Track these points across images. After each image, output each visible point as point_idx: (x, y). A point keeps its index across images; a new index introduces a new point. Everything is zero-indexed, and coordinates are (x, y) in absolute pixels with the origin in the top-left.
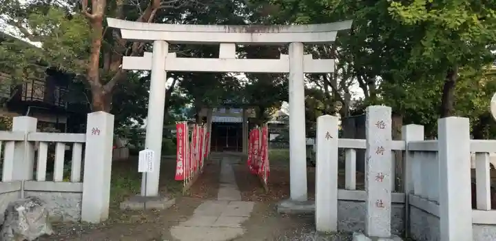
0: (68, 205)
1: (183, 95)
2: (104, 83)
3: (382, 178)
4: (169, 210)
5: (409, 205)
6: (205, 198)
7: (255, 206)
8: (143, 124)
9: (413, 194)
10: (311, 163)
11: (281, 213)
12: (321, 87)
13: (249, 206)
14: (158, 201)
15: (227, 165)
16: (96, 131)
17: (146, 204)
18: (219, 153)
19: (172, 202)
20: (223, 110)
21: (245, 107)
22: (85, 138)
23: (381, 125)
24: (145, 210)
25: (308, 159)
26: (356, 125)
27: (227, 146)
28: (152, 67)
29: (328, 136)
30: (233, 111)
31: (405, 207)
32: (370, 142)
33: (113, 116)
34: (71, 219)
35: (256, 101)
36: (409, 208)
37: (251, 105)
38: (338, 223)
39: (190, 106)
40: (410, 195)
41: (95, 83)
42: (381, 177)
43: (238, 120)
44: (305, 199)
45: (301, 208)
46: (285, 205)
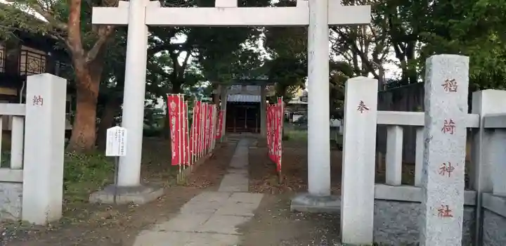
0: (6, 200)
1: (199, 72)
2: (86, 48)
3: (450, 170)
4: (151, 204)
5: (483, 209)
6: (204, 188)
7: (263, 199)
8: (157, 103)
9: (491, 192)
10: (337, 145)
11: (295, 211)
12: (350, 61)
13: (256, 199)
14: (138, 193)
15: (243, 147)
16: (38, 100)
17: (117, 197)
18: (238, 135)
19: (160, 192)
20: (239, 87)
21: (264, 84)
22: (24, 110)
23: (450, 85)
24: (114, 206)
25: (332, 142)
26: (394, 99)
27: (246, 127)
28: (129, 19)
29: (362, 106)
30: (249, 87)
31: (475, 212)
32: (432, 114)
33: (66, 80)
34: (11, 217)
35: (276, 78)
36: (482, 213)
37: (270, 82)
38: (374, 232)
39: (206, 84)
40: (485, 194)
41: (77, 48)
42: (447, 169)
43: (256, 98)
44: (328, 193)
45: (322, 205)
46: (300, 201)
